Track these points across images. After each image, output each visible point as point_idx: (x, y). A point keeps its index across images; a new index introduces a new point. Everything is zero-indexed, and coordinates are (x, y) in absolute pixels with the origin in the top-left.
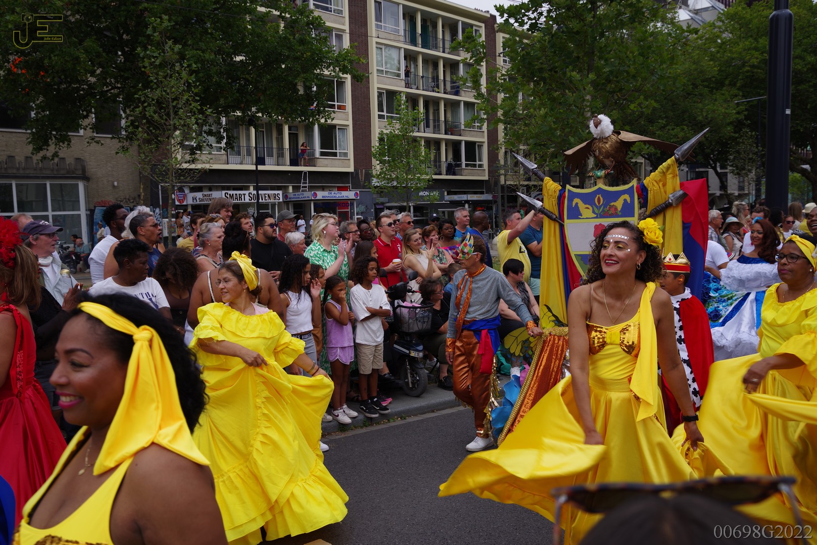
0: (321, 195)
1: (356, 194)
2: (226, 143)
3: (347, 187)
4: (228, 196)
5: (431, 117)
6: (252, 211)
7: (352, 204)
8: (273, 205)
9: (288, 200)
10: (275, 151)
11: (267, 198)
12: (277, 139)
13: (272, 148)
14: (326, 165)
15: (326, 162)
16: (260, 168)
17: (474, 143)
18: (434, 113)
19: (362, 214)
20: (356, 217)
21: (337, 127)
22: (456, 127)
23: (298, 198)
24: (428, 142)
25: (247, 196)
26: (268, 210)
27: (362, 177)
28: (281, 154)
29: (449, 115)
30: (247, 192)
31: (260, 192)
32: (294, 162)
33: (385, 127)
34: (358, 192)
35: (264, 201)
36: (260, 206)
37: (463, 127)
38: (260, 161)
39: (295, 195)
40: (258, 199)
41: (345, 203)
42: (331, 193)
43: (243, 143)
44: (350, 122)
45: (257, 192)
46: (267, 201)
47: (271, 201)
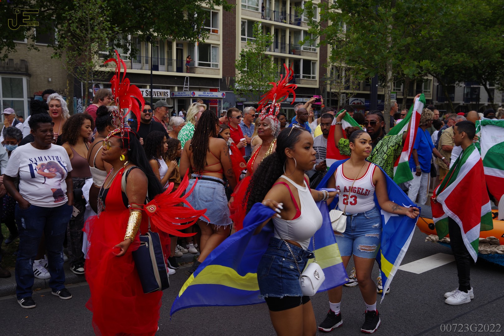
0: (198, 94)
1: (223, 94)
2: (130, 54)
3: (217, 89)
5: (279, 41)
7: (220, 102)
9: (174, 97)
10: (166, 61)
11: (159, 95)
12: (168, 52)
13: (164, 59)
14: (202, 73)
15: (202, 70)
16: (155, 72)
17: (309, 61)
18: (282, 38)
19: (227, 109)
21: (211, 46)
22: (297, 49)
23: (181, 95)
24: (277, 59)
25: (144, 92)
27: (228, 82)
28: (170, 64)
29: (292, 40)
30: (144, 90)
31: (154, 90)
32: (179, 70)
33: (246, 46)
34: (225, 93)
35: (154, 96)
36: (153, 100)
37: (302, 49)
38: (155, 67)
39: (179, 93)
40: (151, 95)
41: (215, 100)
42: (205, 93)
43: (143, 54)
44: (221, 43)
45: (152, 90)
46: (159, 97)
47: (162, 97)
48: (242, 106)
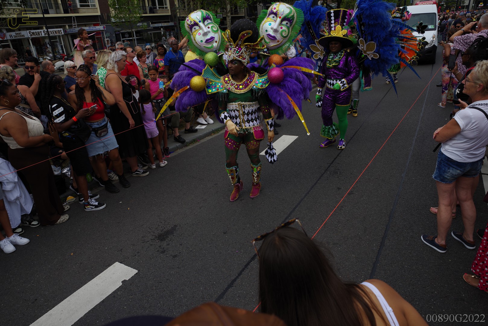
1: (104, 27)
3: (98, 23)
4: (31, 33)
6: (47, 41)
7: (103, 33)
8: (59, 36)
9: (67, 33)
10: (53, 5)
11: (54, 33)
13: (51, 4)
14: (84, 12)
15: (84, 10)
16: (46, 16)
19: (109, 37)
20: (106, 39)
23: (73, 32)
25: (42, 32)
26: (57, 39)
27: (105, 18)
28: (57, 7)
30: (42, 31)
31: (49, 30)
32: (66, 12)
35: (51, 35)
36: (50, 38)
38: (46, 12)
39: (70, 30)
40: (49, 34)
41: (99, 32)
42: (90, 28)
45: (47, 30)
46: (55, 35)
47: (57, 34)
48: (120, 34)
